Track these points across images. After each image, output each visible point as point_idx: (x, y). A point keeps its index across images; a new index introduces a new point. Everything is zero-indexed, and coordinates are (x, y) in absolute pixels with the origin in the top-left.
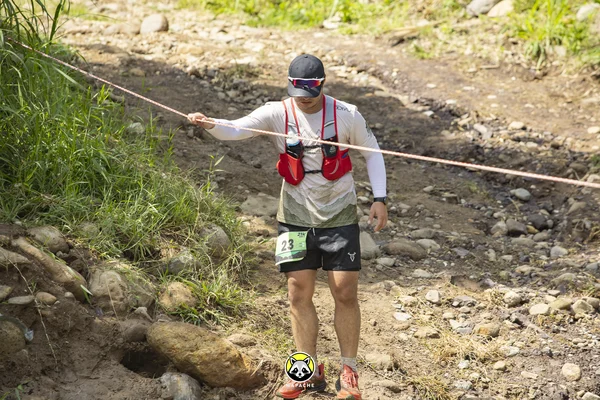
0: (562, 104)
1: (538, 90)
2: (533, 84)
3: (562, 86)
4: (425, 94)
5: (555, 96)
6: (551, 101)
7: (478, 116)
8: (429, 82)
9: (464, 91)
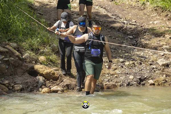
0: (146, 16)
1: (141, 13)
2: (141, 11)
3: (147, 12)
4: (115, 13)
5: (145, 14)
6: (144, 15)
7: (125, 19)
8: (116, 10)
9: (124, 13)
